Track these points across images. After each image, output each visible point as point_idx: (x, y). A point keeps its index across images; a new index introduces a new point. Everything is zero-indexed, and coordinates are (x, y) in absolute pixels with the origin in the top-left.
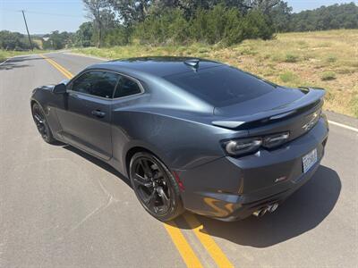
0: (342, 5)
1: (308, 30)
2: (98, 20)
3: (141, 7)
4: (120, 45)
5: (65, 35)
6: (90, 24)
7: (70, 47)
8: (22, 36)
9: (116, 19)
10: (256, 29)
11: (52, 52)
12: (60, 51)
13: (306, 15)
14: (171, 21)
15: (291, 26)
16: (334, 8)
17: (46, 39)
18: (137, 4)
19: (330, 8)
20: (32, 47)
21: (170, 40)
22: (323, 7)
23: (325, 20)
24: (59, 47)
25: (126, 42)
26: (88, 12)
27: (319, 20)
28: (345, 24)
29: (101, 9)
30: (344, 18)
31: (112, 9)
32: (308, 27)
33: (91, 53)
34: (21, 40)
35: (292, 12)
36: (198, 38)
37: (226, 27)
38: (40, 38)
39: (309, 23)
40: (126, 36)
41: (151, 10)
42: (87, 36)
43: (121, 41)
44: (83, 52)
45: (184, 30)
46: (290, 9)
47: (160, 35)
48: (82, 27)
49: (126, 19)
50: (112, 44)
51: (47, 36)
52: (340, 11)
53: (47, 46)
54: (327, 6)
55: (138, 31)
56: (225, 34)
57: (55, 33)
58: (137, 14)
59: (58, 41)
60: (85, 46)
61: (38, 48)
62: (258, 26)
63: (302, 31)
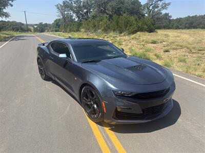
0: (200, 16)
1: (180, 29)
2: (64, 18)
3: (87, 12)
4: (74, 32)
5: (46, 25)
6: (59, 20)
7: (48, 31)
8: (23, 24)
9: (73, 18)
10: (146, 27)
11: (38, 34)
12: (42, 33)
13: (179, 20)
14: (101, 20)
15: (170, 26)
16: (195, 17)
17: (35, 27)
18: (85, 11)
19: (193, 17)
20: (28, 30)
21: (100, 31)
22: (189, 16)
23: (189, 23)
24: (42, 31)
25: (78, 30)
26: (59, 14)
27: (186, 23)
28: (201, 26)
29: (66, 13)
30: (201, 23)
31: (72, 12)
32: (180, 27)
33: (59, 35)
34: (22, 27)
35: (171, 18)
36: (114, 30)
37: (129, 25)
38: (32, 26)
39: (181, 25)
40: (78, 27)
41: (92, 14)
42: (57, 26)
43: (75, 29)
44: (55, 34)
45: (107, 26)
46: (171, 17)
47: (95, 28)
48: (56, 21)
49: (79, 18)
50: (70, 31)
51: (36, 25)
52: (198, 19)
53: (36, 30)
54: (191, 16)
55: (84, 25)
56: (127, 29)
57: (41, 24)
58: (84, 16)
59: (42, 28)
60: (56, 31)
61: (31, 31)
62: (147, 25)
63: (176, 29)
